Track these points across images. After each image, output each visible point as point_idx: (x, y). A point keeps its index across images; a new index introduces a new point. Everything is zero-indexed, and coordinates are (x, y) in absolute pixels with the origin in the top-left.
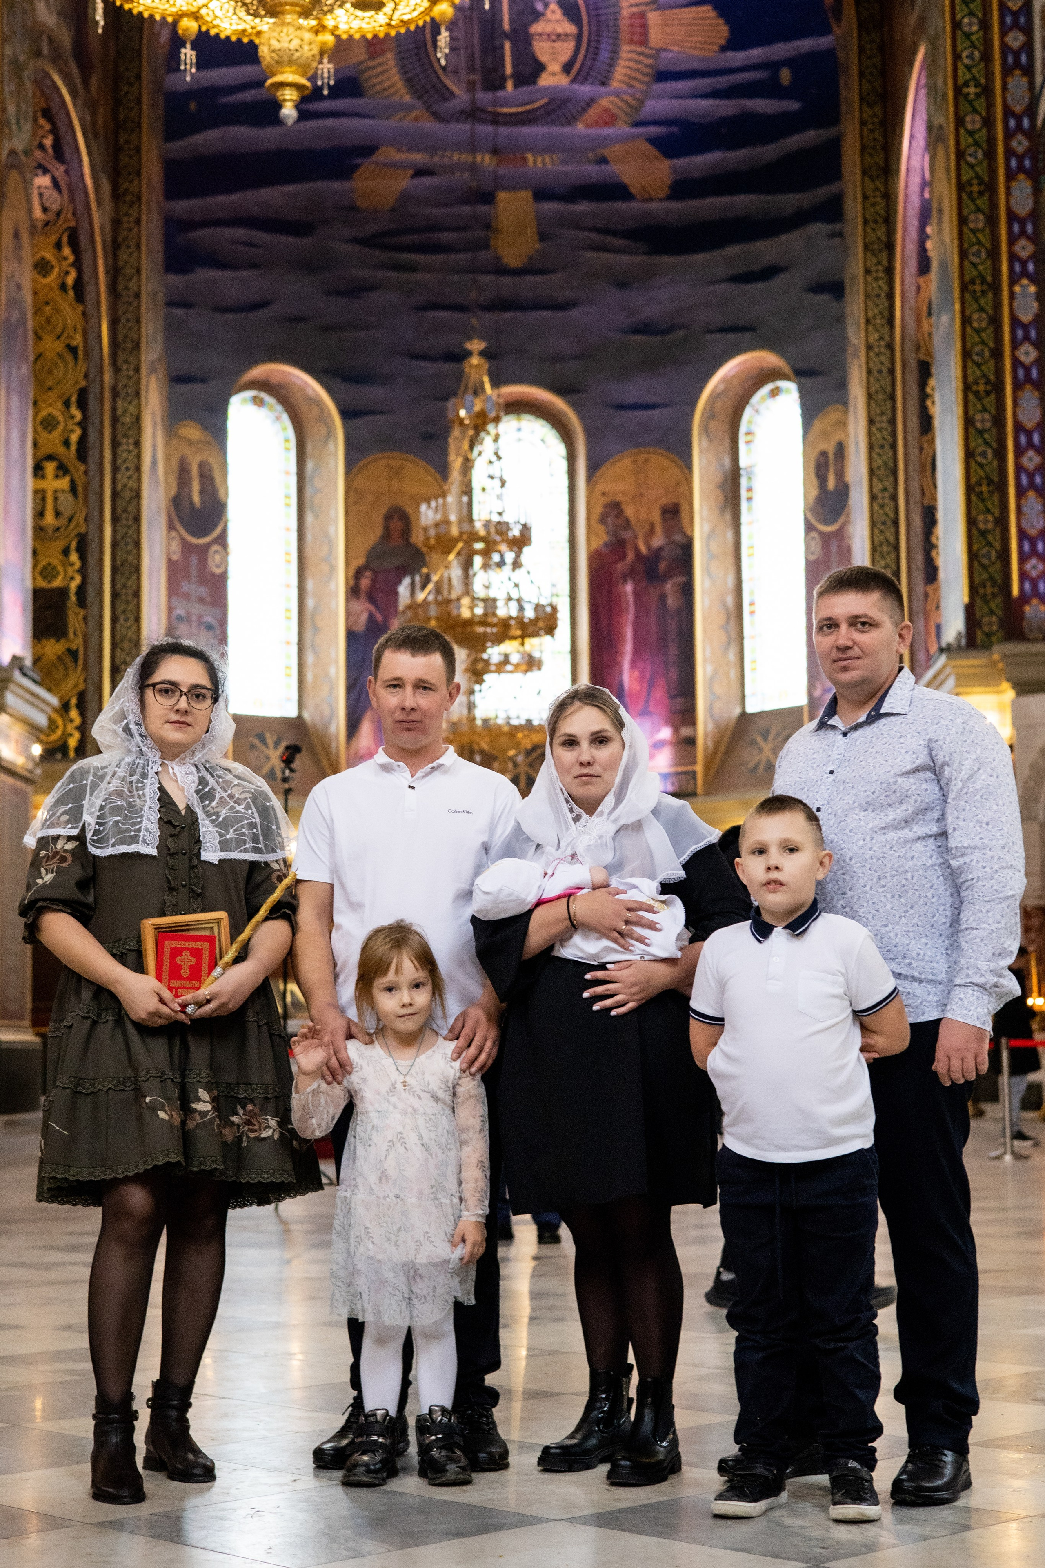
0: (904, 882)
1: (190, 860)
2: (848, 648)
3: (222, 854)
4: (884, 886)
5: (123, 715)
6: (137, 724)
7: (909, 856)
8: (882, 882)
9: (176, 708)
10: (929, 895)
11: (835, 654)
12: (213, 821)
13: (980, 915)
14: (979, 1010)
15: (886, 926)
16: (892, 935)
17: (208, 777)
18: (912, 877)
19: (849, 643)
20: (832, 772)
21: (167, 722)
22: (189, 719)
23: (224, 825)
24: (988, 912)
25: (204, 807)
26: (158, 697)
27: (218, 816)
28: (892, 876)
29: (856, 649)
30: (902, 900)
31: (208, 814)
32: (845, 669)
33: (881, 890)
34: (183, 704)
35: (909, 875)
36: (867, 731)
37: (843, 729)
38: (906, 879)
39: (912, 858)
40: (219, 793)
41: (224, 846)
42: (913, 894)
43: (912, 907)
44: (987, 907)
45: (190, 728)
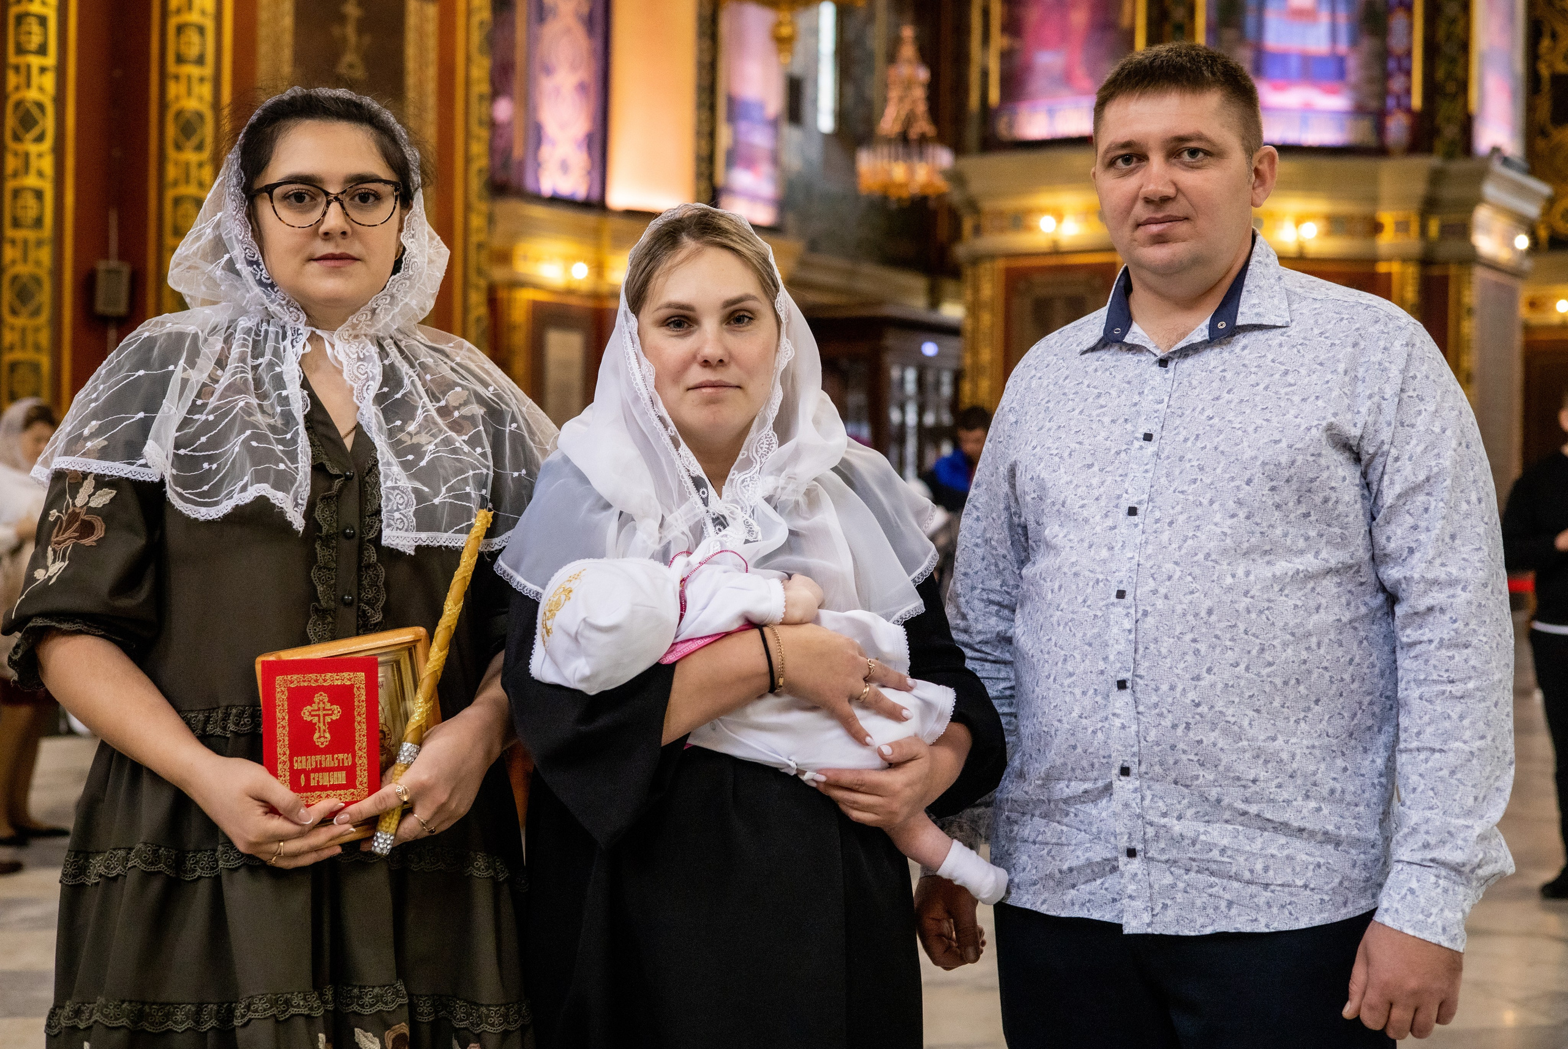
0: (1304, 655)
1: (361, 550)
2: (1165, 200)
3: (424, 535)
4: (1270, 664)
5: (219, 246)
6: (250, 263)
7: (1312, 604)
8: (1268, 656)
9: (323, 229)
10: (1347, 677)
11: (1140, 211)
12: (406, 466)
13: (1447, 724)
14: (1447, 914)
15: (1274, 739)
16: (1285, 756)
17: (404, 368)
18: (1319, 645)
19: (1170, 191)
20: (1148, 437)
21: (311, 259)
22: (355, 249)
23: (428, 475)
24: (1462, 718)
25: (391, 433)
26: (284, 213)
27: (420, 456)
28: (1285, 645)
29: (1182, 201)
30: (1302, 688)
31: (399, 449)
32: (1160, 240)
33: (1265, 671)
34: (334, 219)
35: (1314, 640)
36: (1212, 357)
37: (1160, 354)
38: (1308, 649)
39: (1318, 609)
40: (426, 406)
41: (426, 519)
42: (1321, 676)
43: (1317, 702)
44: (1459, 708)
45: (358, 265)
